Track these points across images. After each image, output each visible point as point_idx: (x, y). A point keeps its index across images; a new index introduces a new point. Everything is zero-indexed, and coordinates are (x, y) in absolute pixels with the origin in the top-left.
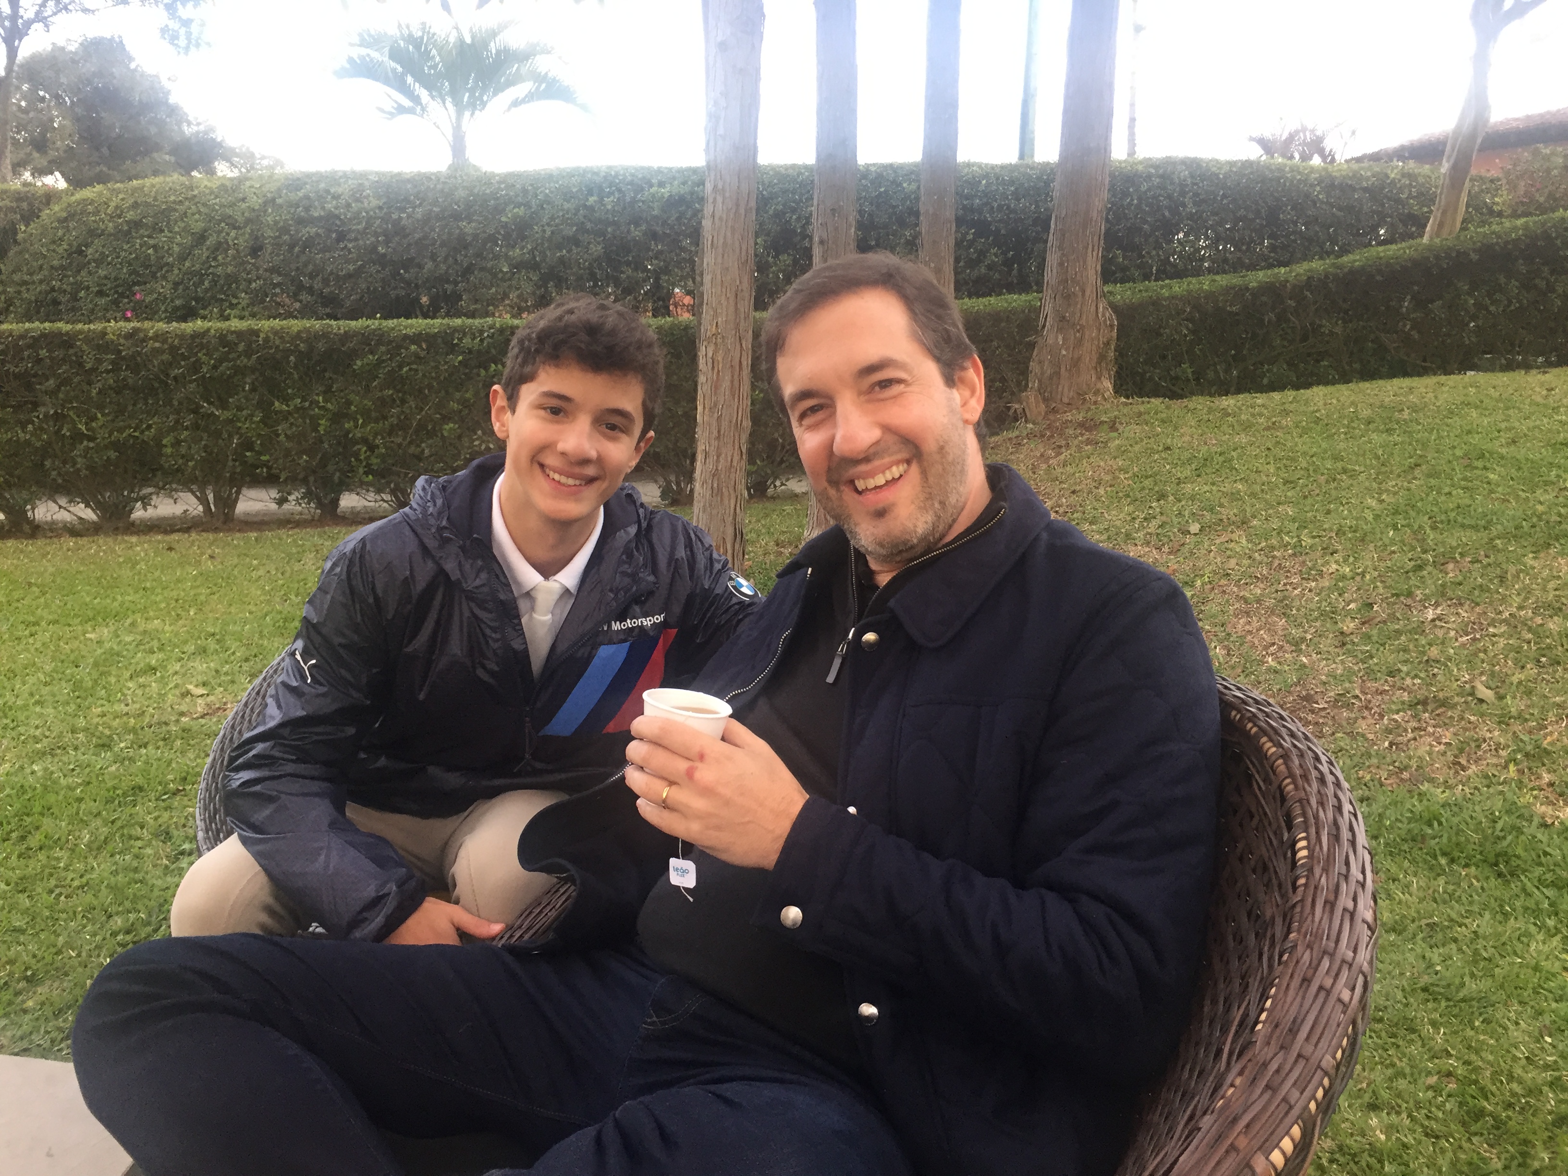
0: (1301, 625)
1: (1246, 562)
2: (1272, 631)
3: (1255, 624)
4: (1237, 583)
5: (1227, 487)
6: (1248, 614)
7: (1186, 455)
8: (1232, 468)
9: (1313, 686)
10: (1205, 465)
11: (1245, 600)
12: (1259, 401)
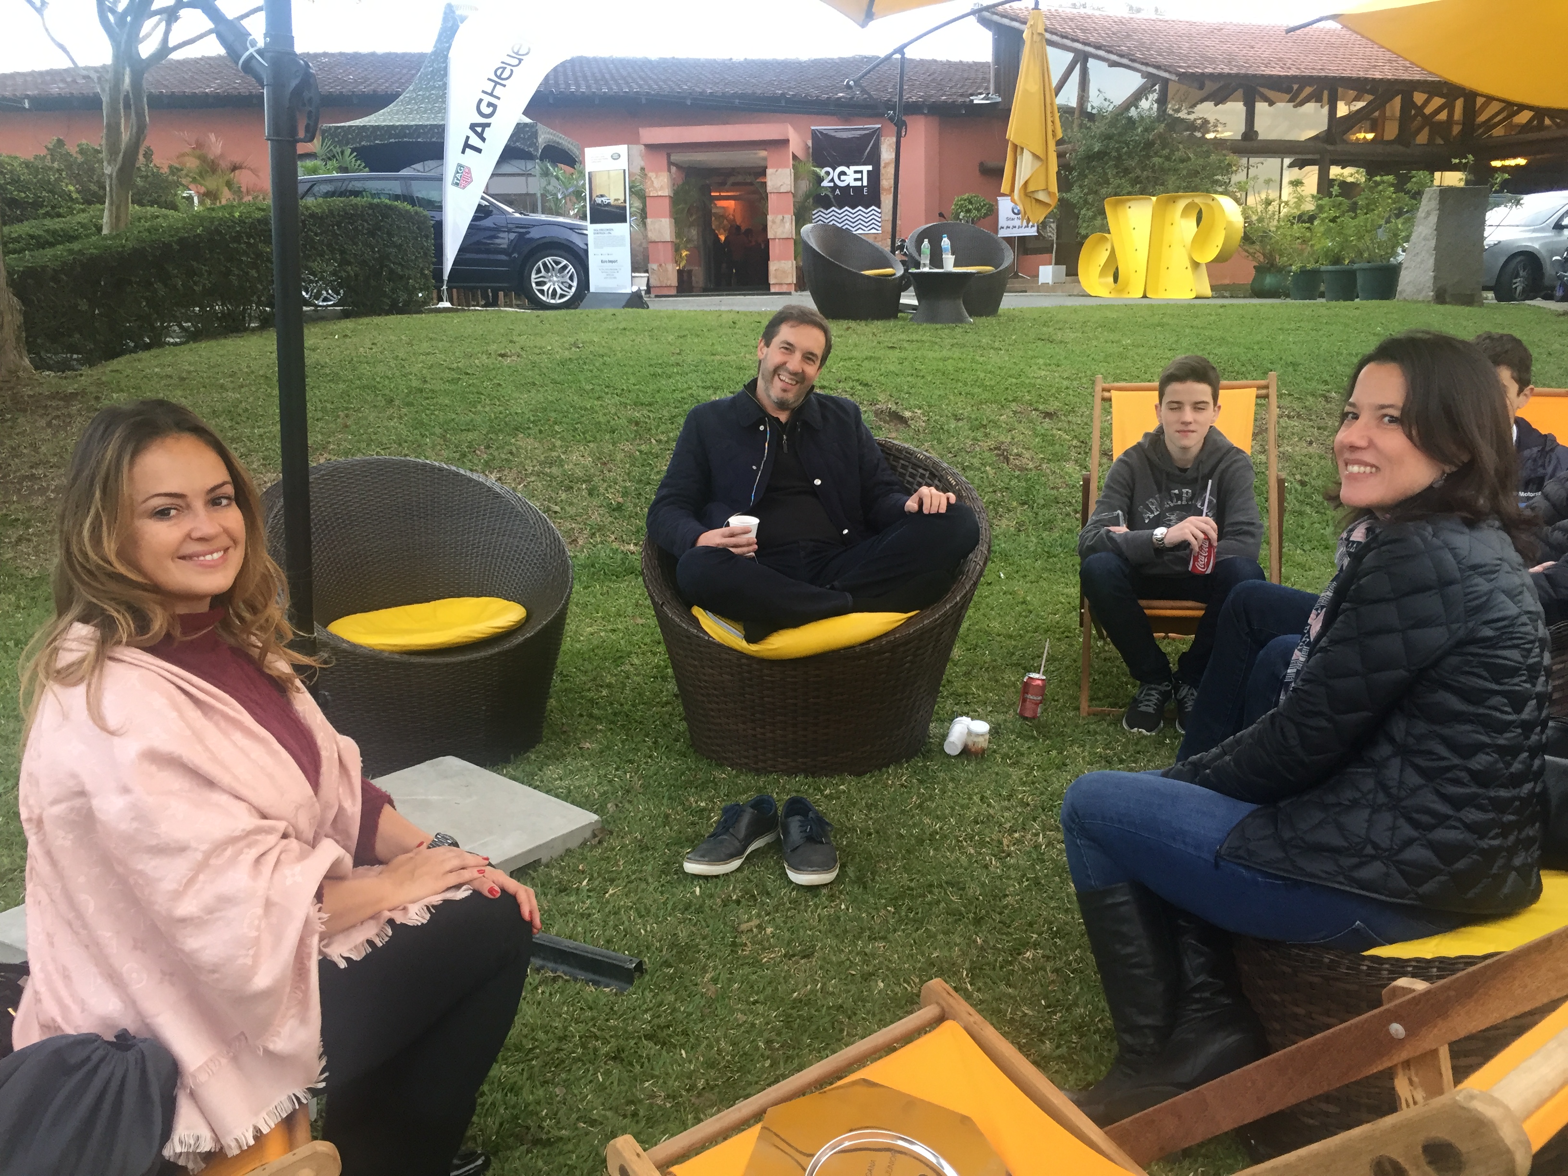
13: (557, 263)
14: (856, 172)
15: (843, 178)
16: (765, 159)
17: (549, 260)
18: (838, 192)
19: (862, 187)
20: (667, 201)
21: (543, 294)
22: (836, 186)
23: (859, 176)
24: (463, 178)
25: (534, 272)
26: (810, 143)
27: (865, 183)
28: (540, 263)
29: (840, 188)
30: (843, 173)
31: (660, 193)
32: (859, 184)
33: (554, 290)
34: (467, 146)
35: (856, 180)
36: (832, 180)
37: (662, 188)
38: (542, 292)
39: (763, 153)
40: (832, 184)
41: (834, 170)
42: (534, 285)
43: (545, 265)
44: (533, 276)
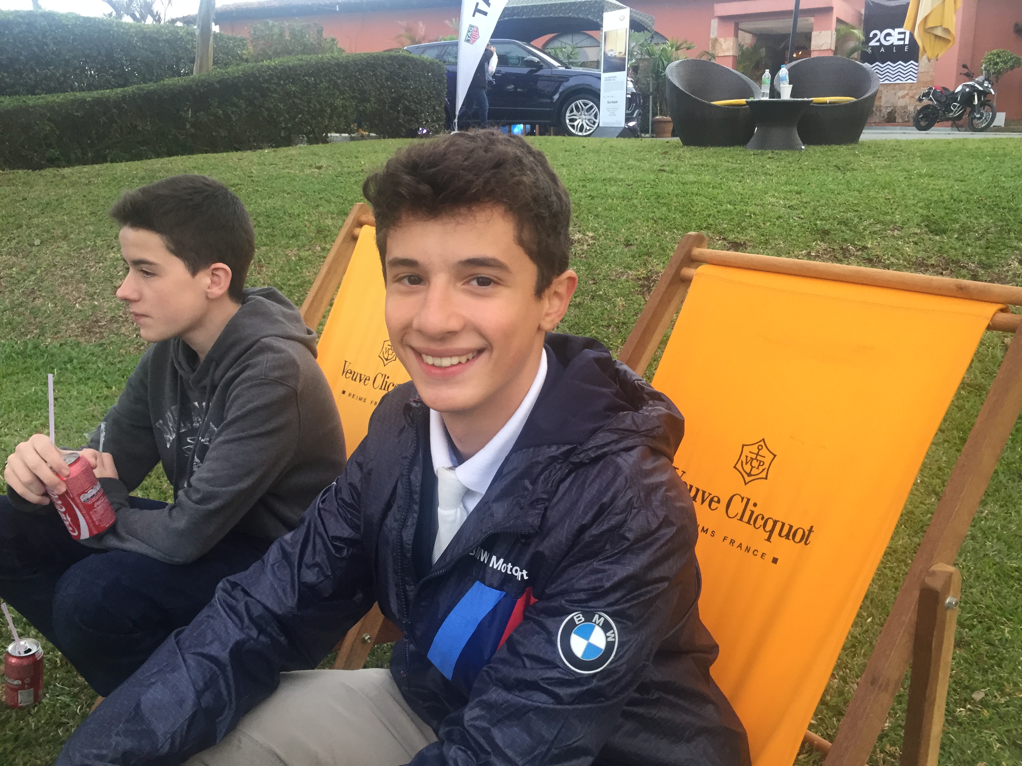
0: (95, 286)
1: (65, 257)
2: (79, 291)
3: (70, 288)
4: (61, 270)
5: (59, 218)
6: (66, 284)
7: (35, 202)
8: (62, 208)
9: (100, 315)
10: (46, 207)
11: (64, 277)
12: (85, 170)
13: (586, 104)
14: (899, 33)
15: (888, 38)
16: (812, 24)
17: (580, 102)
18: (882, 50)
19: (904, 45)
20: (731, 59)
21: (574, 128)
22: (881, 45)
23: (902, 36)
24: (472, 37)
25: (568, 111)
26: (863, 12)
27: (907, 42)
28: (573, 105)
29: (884, 46)
30: (889, 35)
31: (726, 54)
32: (901, 43)
33: (582, 125)
34: (477, 10)
35: (899, 40)
36: (879, 41)
37: (728, 50)
38: (573, 126)
39: (812, 20)
40: (878, 44)
41: (881, 32)
42: (567, 121)
43: (577, 107)
44: (568, 114)
